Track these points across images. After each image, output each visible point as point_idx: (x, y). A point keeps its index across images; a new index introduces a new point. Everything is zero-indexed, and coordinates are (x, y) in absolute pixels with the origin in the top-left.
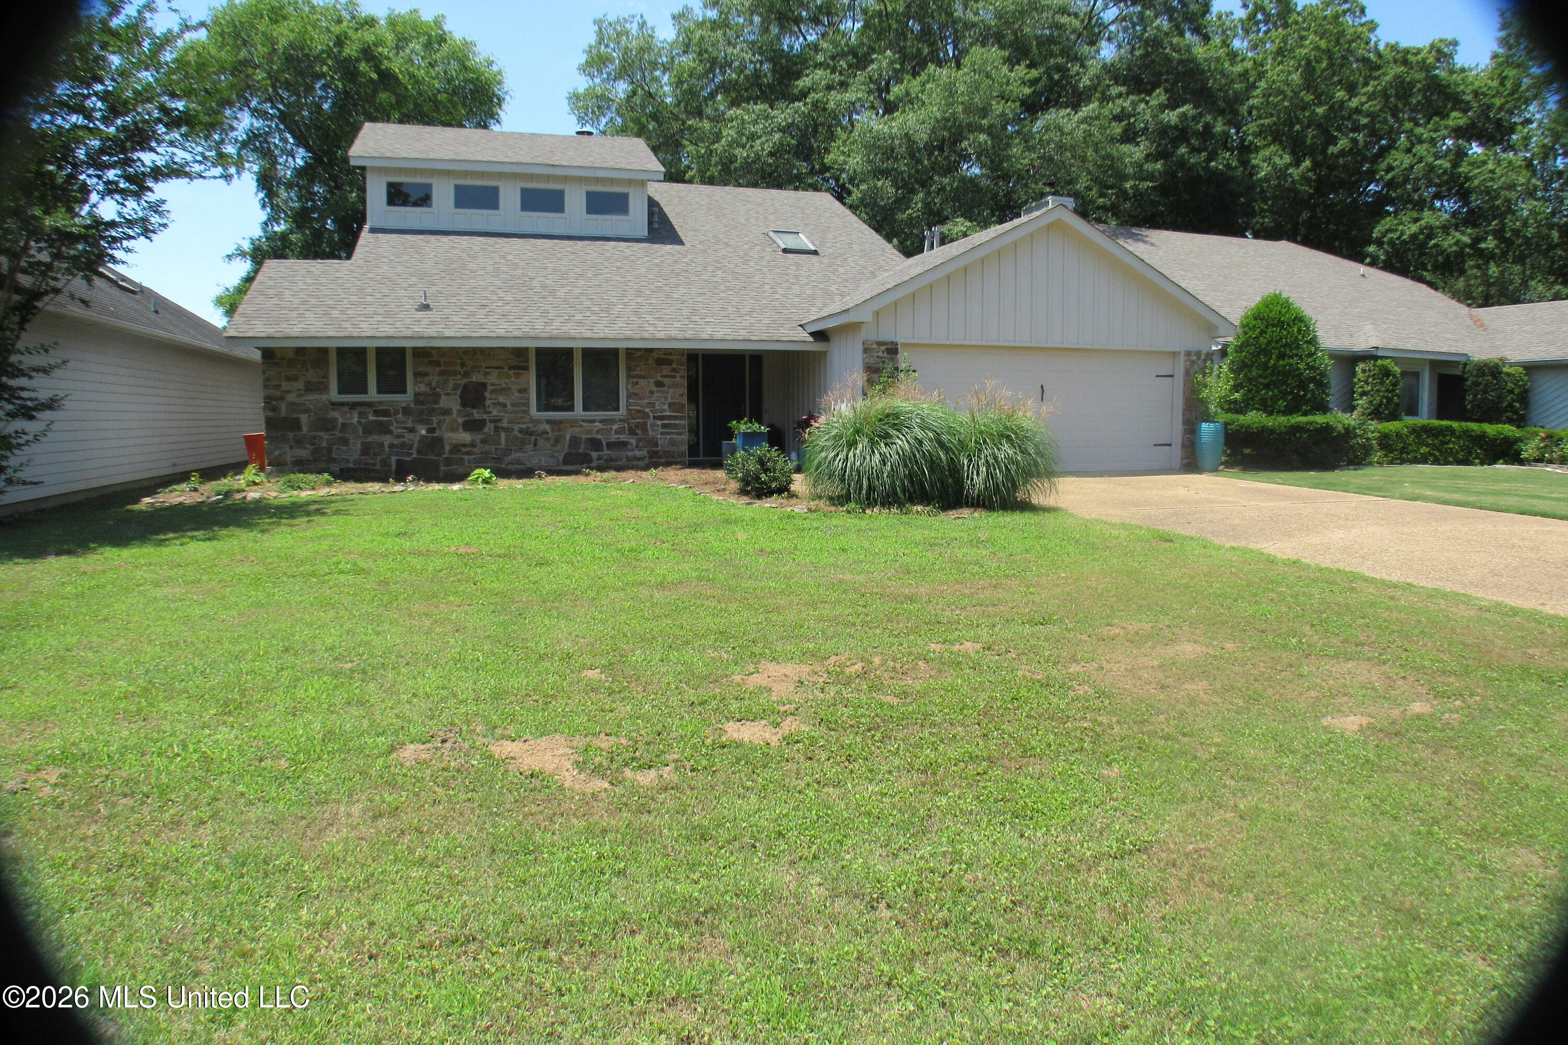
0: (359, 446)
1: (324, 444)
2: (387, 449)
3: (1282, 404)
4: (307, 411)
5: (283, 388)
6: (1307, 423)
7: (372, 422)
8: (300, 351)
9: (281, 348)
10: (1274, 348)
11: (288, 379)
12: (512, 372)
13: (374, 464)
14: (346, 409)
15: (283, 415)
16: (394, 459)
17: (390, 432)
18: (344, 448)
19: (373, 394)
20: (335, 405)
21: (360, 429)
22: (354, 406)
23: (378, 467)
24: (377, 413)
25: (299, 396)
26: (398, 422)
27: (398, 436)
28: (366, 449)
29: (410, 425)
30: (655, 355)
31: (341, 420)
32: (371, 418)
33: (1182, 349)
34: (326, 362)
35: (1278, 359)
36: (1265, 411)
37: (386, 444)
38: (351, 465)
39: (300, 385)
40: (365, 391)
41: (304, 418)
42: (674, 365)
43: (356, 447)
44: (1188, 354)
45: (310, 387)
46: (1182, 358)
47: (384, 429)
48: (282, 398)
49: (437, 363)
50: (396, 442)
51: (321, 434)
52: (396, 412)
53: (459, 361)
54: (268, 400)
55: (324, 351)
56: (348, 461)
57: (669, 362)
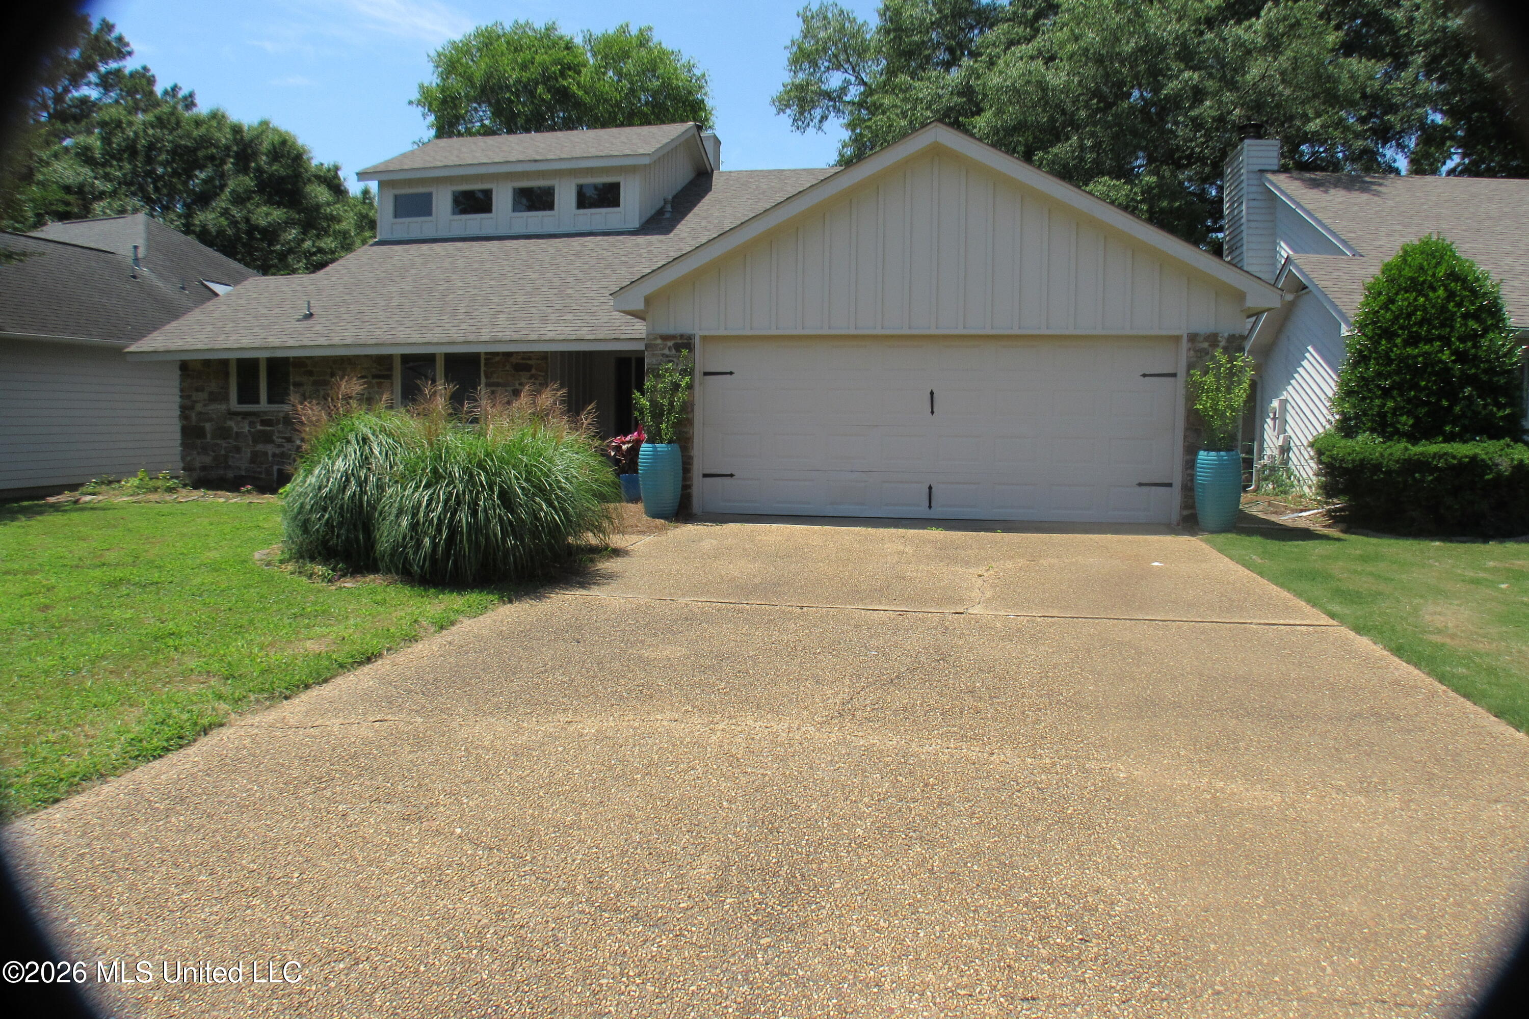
0: (249, 455)
1: (223, 452)
2: (270, 459)
3: (1406, 421)
4: (210, 420)
5: (194, 398)
6: (1435, 455)
7: (260, 431)
8: (207, 363)
9: (192, 360)
10: (1402, 328)
11: (197, 390)
12: (374, 381)
13: (260, 473)
14: (239, 418)
15: (194, 424)
16: (275, 468)
17: (272, 442)
18: (237, 456)
19: (263, 405)
20: (233, 414)
21: (250, 438)
22: (246, 415)
23: (263, 476)
24: (264, 423)
25: (205, 405)
26: (279, 432)
27: (280, 446)
28: (255, 457)
29: (288, 435)
30: (513, 360)
31: (235, 429)
32: (259, 427)
33: (1183, 332)
34: (227, 375)
35: (1406, 343)
36: (1382, 433)
37: (270, 453)
38: (243, 473)
39: (204, 396)
40: (257, 402)
41: (208, 426)
42: (533, 371)
43: (247, 453)
44: (1193, 338)
45: (214, 398)
46: (1185, 344)
47: (267, 438)
48: (192, 408)
49: (310, 373)
50: (277, 451)
51: (219, 442)
52: (278, 422)
53: (329, 371)
54: (183, 408)
55: (225, 363)
56: (240, 468)
57: (527, 368)
